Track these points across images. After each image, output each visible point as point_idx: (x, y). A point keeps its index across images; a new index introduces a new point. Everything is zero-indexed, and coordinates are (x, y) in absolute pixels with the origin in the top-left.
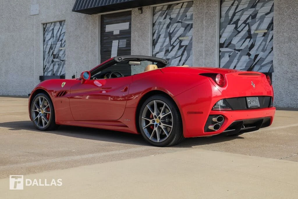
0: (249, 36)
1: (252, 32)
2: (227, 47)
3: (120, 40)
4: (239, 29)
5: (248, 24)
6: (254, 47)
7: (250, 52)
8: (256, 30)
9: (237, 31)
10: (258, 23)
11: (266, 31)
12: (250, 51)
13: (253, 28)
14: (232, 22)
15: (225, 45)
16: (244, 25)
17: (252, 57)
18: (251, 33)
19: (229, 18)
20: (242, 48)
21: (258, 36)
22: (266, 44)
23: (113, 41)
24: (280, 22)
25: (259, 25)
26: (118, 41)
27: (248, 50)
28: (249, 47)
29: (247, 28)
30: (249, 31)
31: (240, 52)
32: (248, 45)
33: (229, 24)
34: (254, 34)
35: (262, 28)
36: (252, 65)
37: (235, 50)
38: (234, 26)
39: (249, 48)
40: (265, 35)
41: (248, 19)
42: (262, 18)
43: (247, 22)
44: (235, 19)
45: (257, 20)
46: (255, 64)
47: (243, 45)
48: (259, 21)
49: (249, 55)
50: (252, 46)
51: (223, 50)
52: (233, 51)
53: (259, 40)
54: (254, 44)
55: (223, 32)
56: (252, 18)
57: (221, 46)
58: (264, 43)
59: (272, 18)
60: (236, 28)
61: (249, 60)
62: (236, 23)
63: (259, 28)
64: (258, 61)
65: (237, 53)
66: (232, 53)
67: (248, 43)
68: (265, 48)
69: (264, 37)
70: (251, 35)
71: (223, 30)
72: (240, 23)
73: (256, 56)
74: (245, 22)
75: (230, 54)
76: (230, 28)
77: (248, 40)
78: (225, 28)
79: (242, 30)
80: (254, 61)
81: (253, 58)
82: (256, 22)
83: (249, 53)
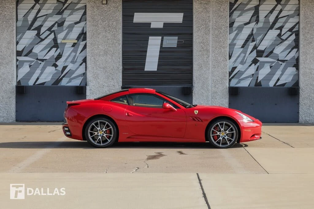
0: (55, 44)
1: (59, 41)
2: (26, 55)
3: (164, 37)
4: (43, 37)
5: (54, 31)
6: (61, 57)
7: (57, 63)
8: (64, 39)
9: (39, 38)
10: (66, 31)
11: (76, 41)
12: (56, 61)
13: (60, 37)
14: (33, 28)
15: (24, 53)
16: (48, 32)
17: (60, 68)
18: (57, 42)
19: (29, 23)
20: (47, 57)
21: (66, 46)
22: (75, 55)
23: (150, 37)
24: (94, 34)
25: (67, 34)
26: (161, 37)
27: (55, 60)
28: (55, 57)
29: (52, 36)
30: (55, 40)
31: (44, 62)
32: (54, 55)
33: (29, 29)
34: (61, 43)
35: (70, 37)
36: (60, 77)
37: (37, 59)
38: (36, 32)
39: (55, 59)
40: (74, 45)
41: (53, 26)
42: (71, 27)
43: (52, 30)
44: (37, 24)
45: (64, 28)
46: (63, 77)
47: (47, 54)
48: (68, 30)
49: (55, 66)
50: (59, 57)
51: (21, 58)
52: (34, 61)
53: (68, 51)
54: (61, 54)
55: (21, 38)
56: (58, 26)
57: (19, 54)
58: (73, 54)
59: (82, 28)
60: (38, 35)
61: (56, 72)
62: (38, 29)
63: (67, 37)
64: (67, 73)
65: (41, 63)
66: (33, 63)
67: (53, 53)
68: (75, 59)
69: (73, 48)
70: (58, 44)
71: (20, 35)
72: (43, 30)
73: (65, 68)
74: (49, 29)
75: (31, 64)
76: (31, 35)
77: (54, 49)
78: (24, 33)
79: (46, 38)
80: (62, 73)
81: (61, 70)
82: (63, 31)
83: (55, 63)
